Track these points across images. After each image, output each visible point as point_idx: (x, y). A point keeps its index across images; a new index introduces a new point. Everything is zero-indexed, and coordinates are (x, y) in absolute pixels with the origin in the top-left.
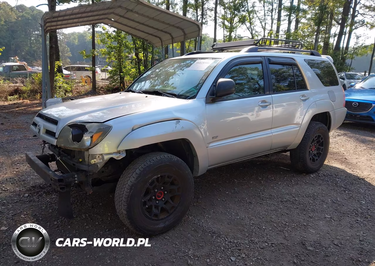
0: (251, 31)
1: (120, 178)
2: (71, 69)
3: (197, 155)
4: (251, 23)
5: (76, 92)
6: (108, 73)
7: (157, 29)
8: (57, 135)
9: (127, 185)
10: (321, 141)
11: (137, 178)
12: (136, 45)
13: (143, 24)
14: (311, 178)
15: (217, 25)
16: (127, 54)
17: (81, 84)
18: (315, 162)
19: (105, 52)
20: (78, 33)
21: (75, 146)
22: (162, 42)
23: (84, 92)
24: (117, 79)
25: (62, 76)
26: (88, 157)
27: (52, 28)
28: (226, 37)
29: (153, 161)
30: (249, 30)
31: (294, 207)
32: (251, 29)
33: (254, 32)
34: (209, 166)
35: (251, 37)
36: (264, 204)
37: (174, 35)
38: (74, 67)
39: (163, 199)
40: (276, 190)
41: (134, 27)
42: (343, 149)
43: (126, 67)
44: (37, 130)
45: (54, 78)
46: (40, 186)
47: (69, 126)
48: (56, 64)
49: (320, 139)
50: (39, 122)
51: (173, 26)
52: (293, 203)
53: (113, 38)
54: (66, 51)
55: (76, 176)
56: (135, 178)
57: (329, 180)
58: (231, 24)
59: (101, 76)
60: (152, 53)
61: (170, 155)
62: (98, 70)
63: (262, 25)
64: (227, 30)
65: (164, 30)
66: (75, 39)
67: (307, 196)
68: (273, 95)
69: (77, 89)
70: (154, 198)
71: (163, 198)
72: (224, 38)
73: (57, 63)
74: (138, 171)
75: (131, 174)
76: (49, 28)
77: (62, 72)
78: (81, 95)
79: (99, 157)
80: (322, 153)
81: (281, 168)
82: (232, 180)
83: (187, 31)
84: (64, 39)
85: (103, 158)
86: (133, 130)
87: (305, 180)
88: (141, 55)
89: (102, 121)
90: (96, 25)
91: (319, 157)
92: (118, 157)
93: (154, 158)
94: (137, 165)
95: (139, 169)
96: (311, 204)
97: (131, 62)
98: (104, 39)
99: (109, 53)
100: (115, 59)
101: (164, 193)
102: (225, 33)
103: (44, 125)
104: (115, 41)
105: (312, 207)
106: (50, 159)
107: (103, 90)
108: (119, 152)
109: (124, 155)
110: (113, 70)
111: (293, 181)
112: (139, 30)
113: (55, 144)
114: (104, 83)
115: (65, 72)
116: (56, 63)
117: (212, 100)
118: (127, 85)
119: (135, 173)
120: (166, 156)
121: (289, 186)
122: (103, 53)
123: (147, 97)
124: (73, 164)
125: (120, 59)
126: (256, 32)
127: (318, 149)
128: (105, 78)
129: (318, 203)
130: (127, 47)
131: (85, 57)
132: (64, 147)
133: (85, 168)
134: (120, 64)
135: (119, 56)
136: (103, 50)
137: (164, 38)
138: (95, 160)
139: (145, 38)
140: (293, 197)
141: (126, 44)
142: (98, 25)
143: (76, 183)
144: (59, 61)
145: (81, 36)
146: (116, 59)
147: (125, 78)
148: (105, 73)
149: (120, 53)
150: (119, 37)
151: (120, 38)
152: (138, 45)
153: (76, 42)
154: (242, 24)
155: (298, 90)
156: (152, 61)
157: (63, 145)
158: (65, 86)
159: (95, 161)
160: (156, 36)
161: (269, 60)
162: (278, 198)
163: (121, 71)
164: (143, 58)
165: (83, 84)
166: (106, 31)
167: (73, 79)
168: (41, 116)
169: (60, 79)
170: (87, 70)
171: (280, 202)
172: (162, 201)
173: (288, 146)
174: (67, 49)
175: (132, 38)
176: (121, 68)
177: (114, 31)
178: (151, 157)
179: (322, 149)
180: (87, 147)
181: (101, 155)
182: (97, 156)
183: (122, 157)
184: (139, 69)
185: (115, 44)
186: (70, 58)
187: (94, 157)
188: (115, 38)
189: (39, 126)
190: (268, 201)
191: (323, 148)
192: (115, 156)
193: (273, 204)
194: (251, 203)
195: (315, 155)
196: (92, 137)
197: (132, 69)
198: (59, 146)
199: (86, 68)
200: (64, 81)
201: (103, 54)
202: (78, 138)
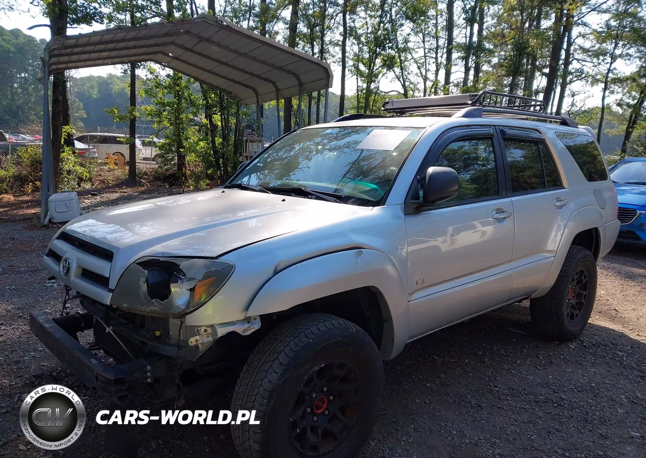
0: (402, 82)
1: (242, 370)
2: (89, 140)
3: (391, 319)
4: (402, 69)
5: (99, 180)
6: (157, 148)
7: (251, 74)
8: (112, 284)
9: (261, 388)
10: (584, 281)
11: (282, 374)
12: (208, 100)
13: (226, 64)
14: (571, 350)
15: (347, 70)
16: (191, 117)
17: (106, 168)
18: (574, 319)
19: (151, 111)
20: (97, 77)
21: (155, 307)
22: (257, 96)
23: (113, 181)
24: (173, 159)
25: (74, 153)
26: (180, 330)
27: (59, 66)
28: (362, 91)
29: (313, 336)
30: (399, 80)
31: (565, 414)
32: (402, 79)
33: (407, 84)
34: (410, 338)
35: (402, 91)
36: (505, 408)
37: (280, 85)
38: (95, 137)
39: (327, 412)
40: (517, 376)
41: (209, 69)
42: (602, 292)
43: (190, 138)
44: (61, 269)
45: (59, 155)
46: (51, 375)
47: (138, 264)
48: (64, 130)
49: (583, 278)
50: (65, 252)
51: (280, 68)
52: (561, 405)
53: (166, 88)
54: (76, 108)
55: (149, 368)
56: (279, 374)
57: (606, 355)
58: (369, 69)
59: (141, 153)
60: (237, 114)
61: (341, 321)
62: (138, 142)
63: (421, 73)
64: (363, 79)
65: (263, 76)
66: (92, 87)
67: (579, 389)
68: (513, 199)
69: (101, 175)
70: (309, 410)
71: (326, 409)
72: (358, 93)
73: (66, 128)
74: (283, 358)
75: (270, 364)
76: (54, 67)
77: (73, 145)
78: (109, 187)
79: (206, 331)
80: (584, 302)
81: (511, 329)
82: (429, 357)
83: (304, 79)
84: (73, 87)
85: (215, 332)
86: (276, 272)
87: (563, 355)
88: (217, 118)
89: (215, 255)
90: (138, 65)
91: (580, 310)
92: (245, 330)
93: (314, 329)
94: (279, 345)
95: (286, 355)
96: (593, 408)
97: (199, 130)
98: (151, 89)
99: (159, 114)
100: (169, 125)
101: (329, 400)
102: (360, 84)
103: (78, 259)
104: (170, 92)
105: (598, 413)
106: (82, 325)
107: (147, 177)
108: (248, 320)
109: (257, 326)
110: (165, 144)
111: (541, 358)
112: (217, 75)
113: (108, 303)
114: (148, 166)
115: (78, 145)
116: (64, 128)
117: (415, 208)
118: (190, 170)
119: (277, 362)
120: (334, 324)
121: (537, 367)
122: (147, 112)
123: (284, 200)
124: (142, 342)
125: (178, 124)
126: (410, 83)
127: (579, 296)
128: (150, 157)
129: (605, 404)
130: (192, 103)
131: (118, 120)
132: (128, 309)
133: (169, 351)
134: (179, 132)
135: (176, 119)
136: (149, 108)
137: (261, 90)
138: (197, 337)
139: (226, 89)
140: (554, 392)
141: (190, 99)
142: (141, 65)
143: (149, 383)
144: (68, 125)
145: (105, 84)
146: (171, 124)
147: (188, 158)
148: (150, 148)
149: (179, 113)
150: (178, 85)
151: (177, 88)
152: (211, 100)
153: (95, 94)
154: (387, 70)
155: (549, 189)
156: (236, 128)
157: (126, 305)
158: (79, 169)
159: (197, 340)
160: (247, 86)
161: (503, 132)
162: (527, 395)
163: (180, 145)
164: (220, 124)
165: (111, 167)
166: (155, 74)
167: (93, 158)
168: (68, 238)
169: (69, 157)
170: (120, 143)
171: (534, 404)
172: (325, 415)
173: (534, 292)
174: (79, 105)
175: (202, 87)
176: (180, 140)
177: (168, 76)
178: (308, 327)
179: (586, 295)
180: (180, 311)
181: (212, 326)
182: (203, 330)
183: (254, 330)
184: (213, 142)
185: (170, 98)
186: (82, 120)
187: (194, 330)
188: (169, 87)
189: (66, 261)
190: (510, 402)
191: (586, 293)
192: (239, 329)
193: (523, 408)
194: (480, 407)
195: (573, 307)
196: (192, 290)
197: (201, 143)
198: (115, 307)
199: (118, 139)
200: (76, 160)
201: (149, 114)
202: (160, 291)
